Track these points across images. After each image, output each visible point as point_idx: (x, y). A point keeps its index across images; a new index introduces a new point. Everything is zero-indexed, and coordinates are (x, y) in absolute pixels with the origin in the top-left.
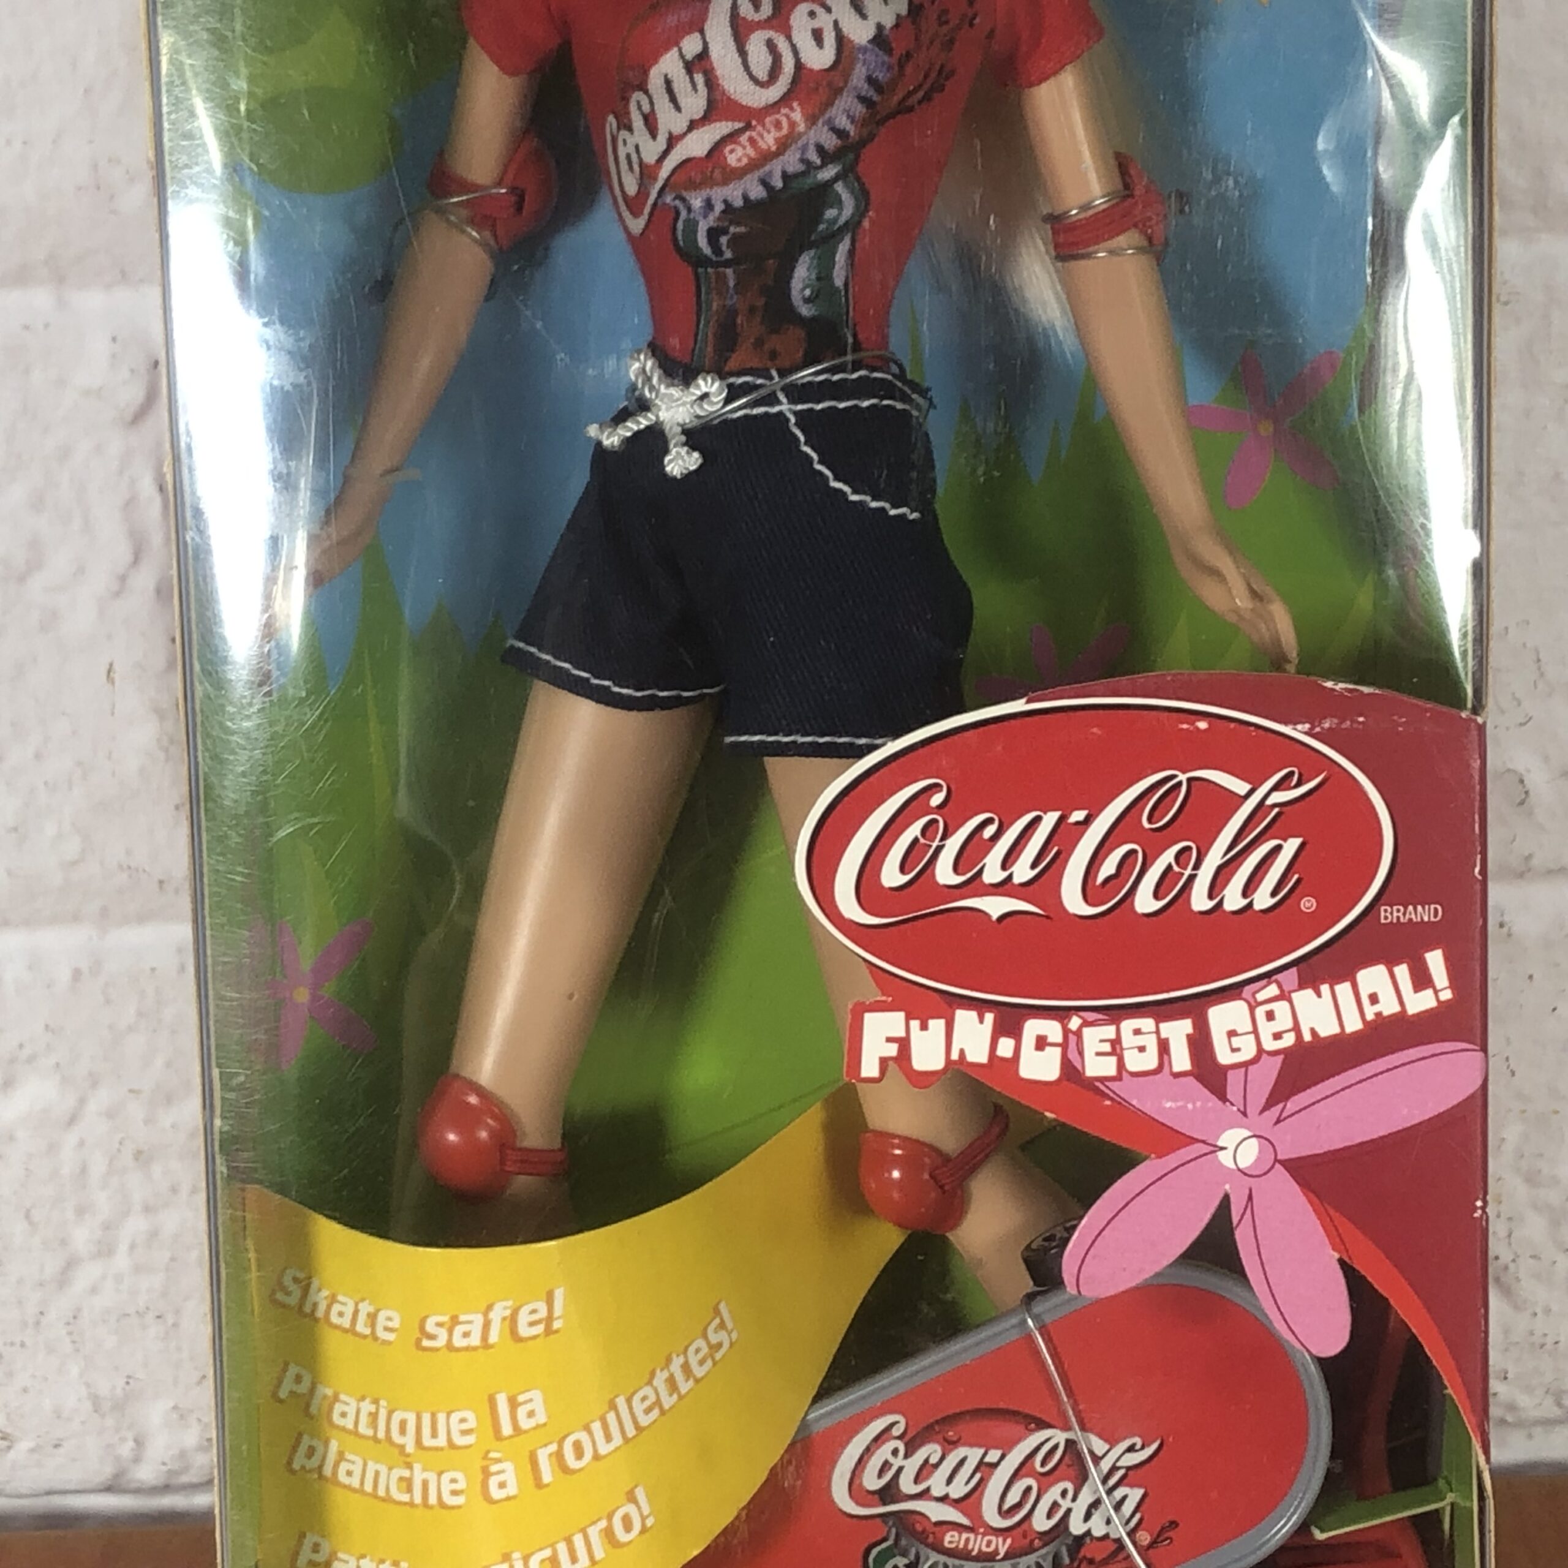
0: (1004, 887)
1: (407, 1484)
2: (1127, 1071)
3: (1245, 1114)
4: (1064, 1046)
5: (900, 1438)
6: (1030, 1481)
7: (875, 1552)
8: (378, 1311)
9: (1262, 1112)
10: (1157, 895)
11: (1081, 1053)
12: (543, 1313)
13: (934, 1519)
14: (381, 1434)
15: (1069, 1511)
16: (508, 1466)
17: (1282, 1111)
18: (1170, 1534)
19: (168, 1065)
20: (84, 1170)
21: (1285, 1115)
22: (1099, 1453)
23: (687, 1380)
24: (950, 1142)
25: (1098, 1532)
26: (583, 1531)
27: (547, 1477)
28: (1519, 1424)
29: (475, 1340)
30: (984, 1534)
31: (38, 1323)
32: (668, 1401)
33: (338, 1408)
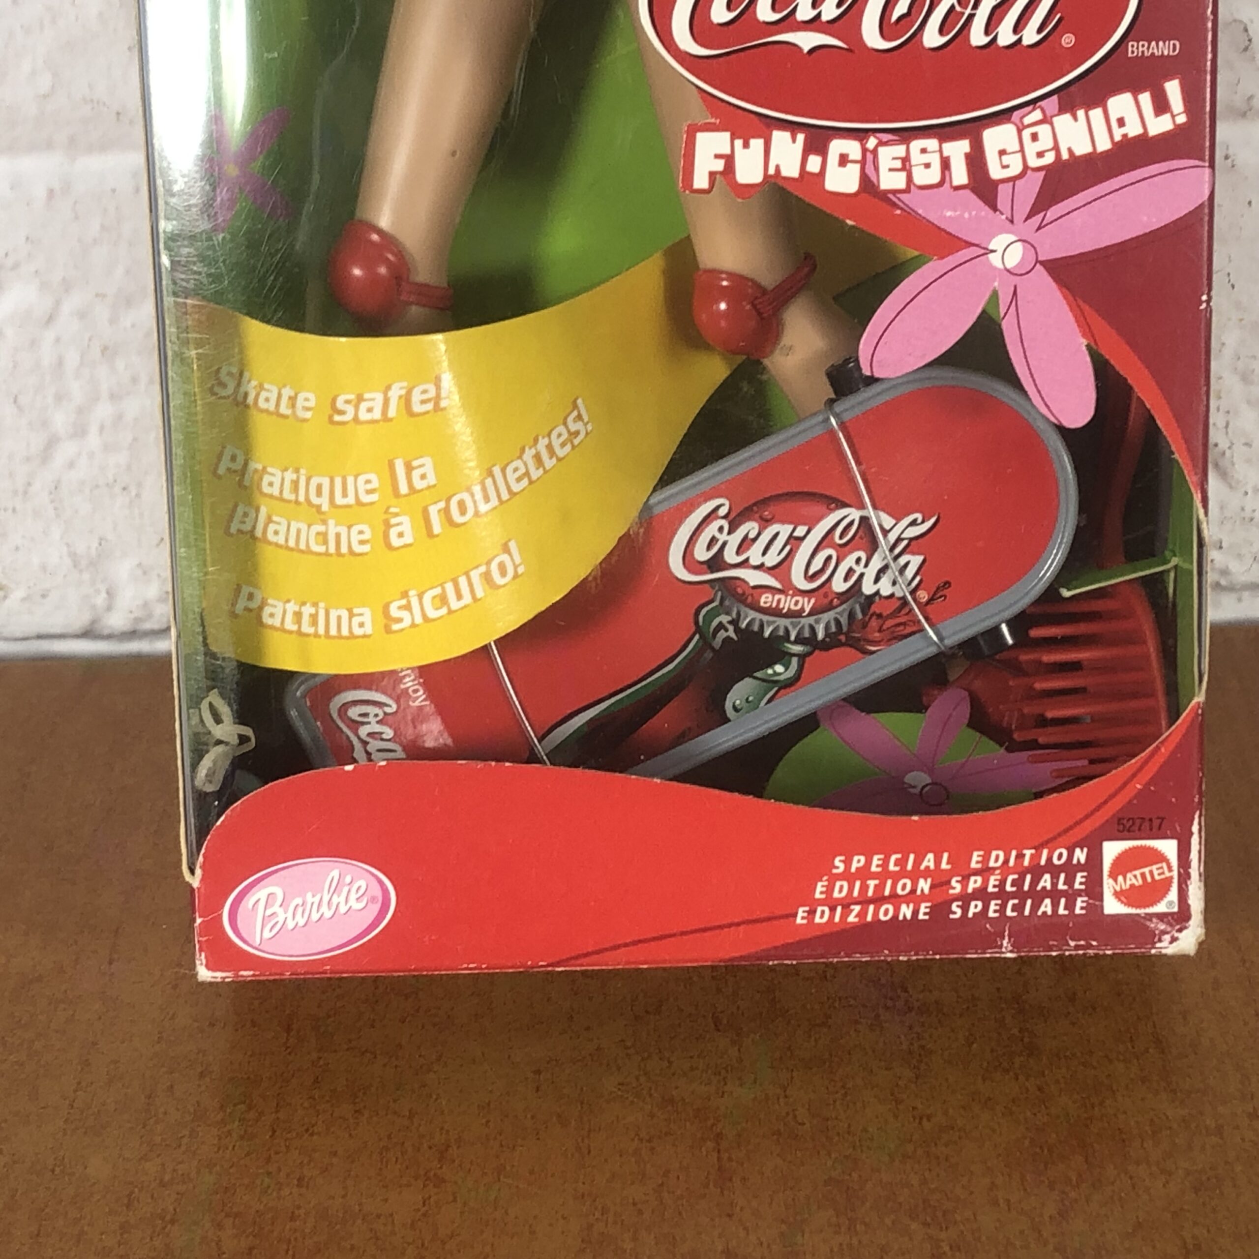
0: (814, 24)
1: (323, 537)
2: (914, 185)
3: (1012, 221)
4: (863, 162)
5: (725, 517)
6: (830, 551)
7: (704, 611)
8: (296, 395)
9: (1026, 220)
10: (942, 31)
11: (877, 169)
12: (432, 393)
13: (752, 584)
14: (302, 498)
15: (862, 575)
16: (405, 519)
17: (1043, 219)
18: (945, 592)
19: (128, 272)
20: (60, 363)
21: (1045, 223)
22: (887, 527)
23: (551, 458)
24: (769, 279)
25: (885, 592)
26: (467, 574)
27: (437, 529)
28: (1231, 588)
29: (377, 414)
30: (793, 596)
31: (25, 493)
32: (535, 474)
33: (266, 479)
